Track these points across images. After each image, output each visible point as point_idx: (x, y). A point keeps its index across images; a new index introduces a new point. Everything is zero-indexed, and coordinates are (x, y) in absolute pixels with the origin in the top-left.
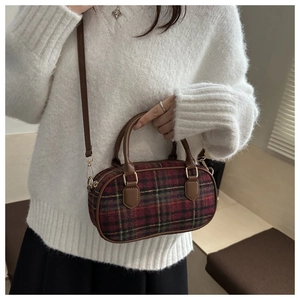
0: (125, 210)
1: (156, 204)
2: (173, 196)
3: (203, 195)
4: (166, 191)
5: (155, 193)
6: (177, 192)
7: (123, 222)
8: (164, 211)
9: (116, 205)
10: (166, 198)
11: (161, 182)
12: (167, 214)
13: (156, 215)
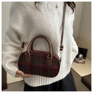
0: (25, 63)
1: (35, 64)
2: (42, 63)
3: (53, 66)
4: (39, 61)
5: (35, 60)
6: (43, 62)
7: (24, 66)
8: (38, 67)
9: (23, 61)
10: (39, 63)
11: (38, 57)
12: (39, 68)
13: (35, 68)
